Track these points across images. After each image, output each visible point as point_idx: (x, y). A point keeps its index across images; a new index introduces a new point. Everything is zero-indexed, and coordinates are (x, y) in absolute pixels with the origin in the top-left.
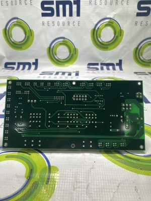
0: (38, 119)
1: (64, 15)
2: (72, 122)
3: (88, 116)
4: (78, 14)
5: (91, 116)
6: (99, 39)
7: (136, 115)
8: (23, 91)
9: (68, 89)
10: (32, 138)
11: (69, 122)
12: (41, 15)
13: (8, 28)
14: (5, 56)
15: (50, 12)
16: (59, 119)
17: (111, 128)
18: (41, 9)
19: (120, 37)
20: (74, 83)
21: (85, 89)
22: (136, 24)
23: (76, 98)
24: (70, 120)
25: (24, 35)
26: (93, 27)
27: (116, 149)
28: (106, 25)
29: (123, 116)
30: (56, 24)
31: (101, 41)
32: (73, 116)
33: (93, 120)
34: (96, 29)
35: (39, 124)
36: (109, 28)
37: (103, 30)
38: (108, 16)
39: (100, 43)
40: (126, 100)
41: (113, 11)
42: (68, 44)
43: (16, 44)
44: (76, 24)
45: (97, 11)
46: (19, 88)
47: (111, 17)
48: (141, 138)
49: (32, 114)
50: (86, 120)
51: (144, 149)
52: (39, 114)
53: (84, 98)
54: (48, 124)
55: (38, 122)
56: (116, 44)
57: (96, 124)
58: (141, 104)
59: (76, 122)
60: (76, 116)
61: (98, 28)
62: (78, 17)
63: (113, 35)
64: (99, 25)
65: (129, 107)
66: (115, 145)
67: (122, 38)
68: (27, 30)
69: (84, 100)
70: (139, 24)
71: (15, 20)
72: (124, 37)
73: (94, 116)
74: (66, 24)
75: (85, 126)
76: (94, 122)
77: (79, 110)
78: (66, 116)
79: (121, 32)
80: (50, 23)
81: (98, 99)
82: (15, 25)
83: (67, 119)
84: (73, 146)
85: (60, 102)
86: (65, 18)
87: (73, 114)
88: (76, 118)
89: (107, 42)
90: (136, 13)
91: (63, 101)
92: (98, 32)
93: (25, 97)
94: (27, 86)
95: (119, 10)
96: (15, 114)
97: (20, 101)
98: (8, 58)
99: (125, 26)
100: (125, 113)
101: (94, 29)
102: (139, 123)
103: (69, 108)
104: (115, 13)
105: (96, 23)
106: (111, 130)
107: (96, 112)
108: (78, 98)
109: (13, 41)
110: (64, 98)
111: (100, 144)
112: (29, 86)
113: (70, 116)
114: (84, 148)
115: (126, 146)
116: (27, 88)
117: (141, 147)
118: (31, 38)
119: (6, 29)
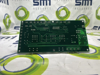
0: (36, 38)
1: (44, 5)
2: (53, 39)
3: (60, 36)
4: (50, 5)
5: (62, 36)
6: (59, 15)
7: (83, 35)
8: (29, 25)
9: (50, 24)
10: (34, 47)
11: (52, 39)
12: (33, 5)
13: (17, 11)
14: (15, 23)
15: (37, 4)
16: (46, 38)
17: (72, 41)
18: (33, 2)
19: (69, 15)
20: (53, 22)
21: (58, 24)
22: (75, 9)
23: (54, 28)
24: (52, 38)
25: (25, 14)
26: (57, 10)
27: (75, 51)
28: (62, 9)
29: (77, 35)
30: (40, 9)
31: (60, 16)
32: (53, 36)
33: (63, 38)
34: (58, 11)
35: (37, 40)
36: (64, 10)
37: (61, 11)
38: (63, 6)
39: (60, 17)
40: (78, 29)
41: (65, 3)
42: (45, 17)
43: (21, 18)
44: (49, 9)
45: (58, 3)
46: (27, 24)
47: (65, 6)
48: (87, 46)
49: (33, 36)
50: (60, 38)
51: (89, 51)
52: (35, 36)
53: (58, 28)
54: (41, 40)
55: (36, 39)
56: (67, 17)
57: (65, 40)
58: (85, 30)
59: (55, 39)
60: (54, 36)
61: (59, 11)
62: (50, 6)
63: (66, 14)
64: (59, 9)
65: (79, 31)
66: (75, 49)
67: (70, 15)
68: (26, 11)
69: (58, 29)
70: (77, 9)
71: (21, 7)
72: (71, 14)
73: (63, 36)
74: (44, 9)
75: (59, 41)
76: (64, 39)
77: (56, 34)
78: (50, 36)
79: (69, 12)
80: (37, 8)
81: (65, 28)
82: (21, 9)
83: (51, 38)
84: (54, 50)
85: (47, 30)
86: (44, 6)
87: (53, 35)
88: (55, 37)
89: (63, 17)
90: (75, 4)
91: (48, 30)
92: (59, 12)
93: (30, 28)
94: (31, 23)
95: (67, 3)
96: (25, 36)
97: (27, 30)
98: (16, 24)
99: (71, 10)
100: (78, 34)
101: (57, 11)
102: (85, 39)
103: (51, 33)
104: (66, 4)
105: (58, 8)
106: (72, 42)
107: (64, 34)
108: (55, 28)
109: (19, 16)
110: (49, 28)
111: (67, 49)
112: (32, 23)
113: (52, 36)
114: (59, 51)
115: (80, 49)
116: (31, 24)
117: (88, 50)
118: (28, 15)
119: (16, 11)
